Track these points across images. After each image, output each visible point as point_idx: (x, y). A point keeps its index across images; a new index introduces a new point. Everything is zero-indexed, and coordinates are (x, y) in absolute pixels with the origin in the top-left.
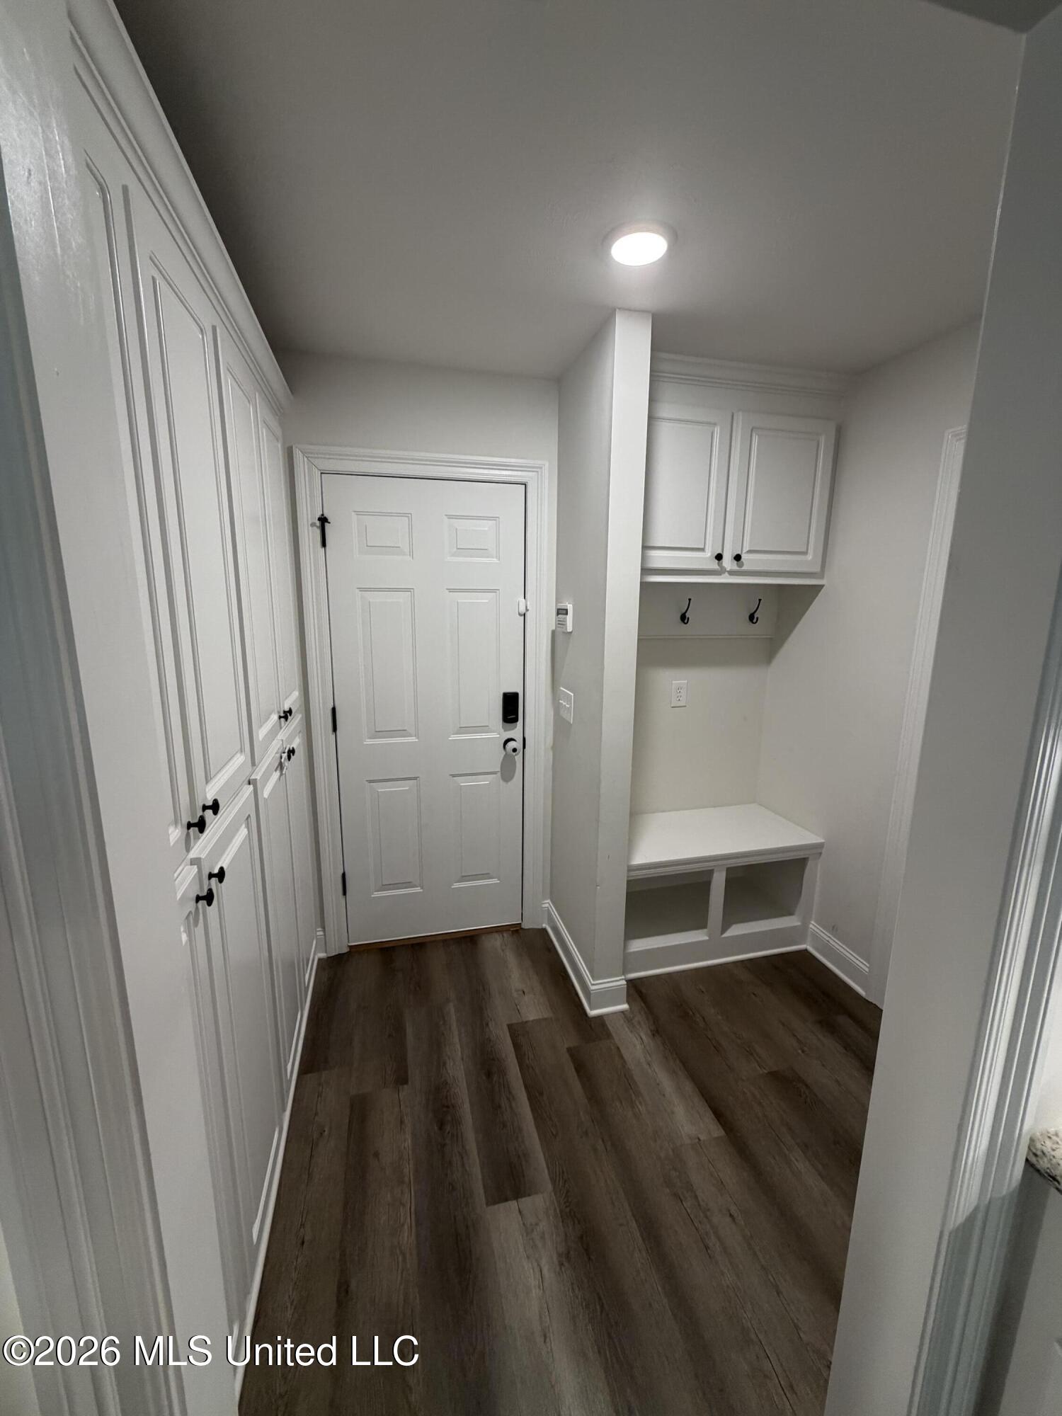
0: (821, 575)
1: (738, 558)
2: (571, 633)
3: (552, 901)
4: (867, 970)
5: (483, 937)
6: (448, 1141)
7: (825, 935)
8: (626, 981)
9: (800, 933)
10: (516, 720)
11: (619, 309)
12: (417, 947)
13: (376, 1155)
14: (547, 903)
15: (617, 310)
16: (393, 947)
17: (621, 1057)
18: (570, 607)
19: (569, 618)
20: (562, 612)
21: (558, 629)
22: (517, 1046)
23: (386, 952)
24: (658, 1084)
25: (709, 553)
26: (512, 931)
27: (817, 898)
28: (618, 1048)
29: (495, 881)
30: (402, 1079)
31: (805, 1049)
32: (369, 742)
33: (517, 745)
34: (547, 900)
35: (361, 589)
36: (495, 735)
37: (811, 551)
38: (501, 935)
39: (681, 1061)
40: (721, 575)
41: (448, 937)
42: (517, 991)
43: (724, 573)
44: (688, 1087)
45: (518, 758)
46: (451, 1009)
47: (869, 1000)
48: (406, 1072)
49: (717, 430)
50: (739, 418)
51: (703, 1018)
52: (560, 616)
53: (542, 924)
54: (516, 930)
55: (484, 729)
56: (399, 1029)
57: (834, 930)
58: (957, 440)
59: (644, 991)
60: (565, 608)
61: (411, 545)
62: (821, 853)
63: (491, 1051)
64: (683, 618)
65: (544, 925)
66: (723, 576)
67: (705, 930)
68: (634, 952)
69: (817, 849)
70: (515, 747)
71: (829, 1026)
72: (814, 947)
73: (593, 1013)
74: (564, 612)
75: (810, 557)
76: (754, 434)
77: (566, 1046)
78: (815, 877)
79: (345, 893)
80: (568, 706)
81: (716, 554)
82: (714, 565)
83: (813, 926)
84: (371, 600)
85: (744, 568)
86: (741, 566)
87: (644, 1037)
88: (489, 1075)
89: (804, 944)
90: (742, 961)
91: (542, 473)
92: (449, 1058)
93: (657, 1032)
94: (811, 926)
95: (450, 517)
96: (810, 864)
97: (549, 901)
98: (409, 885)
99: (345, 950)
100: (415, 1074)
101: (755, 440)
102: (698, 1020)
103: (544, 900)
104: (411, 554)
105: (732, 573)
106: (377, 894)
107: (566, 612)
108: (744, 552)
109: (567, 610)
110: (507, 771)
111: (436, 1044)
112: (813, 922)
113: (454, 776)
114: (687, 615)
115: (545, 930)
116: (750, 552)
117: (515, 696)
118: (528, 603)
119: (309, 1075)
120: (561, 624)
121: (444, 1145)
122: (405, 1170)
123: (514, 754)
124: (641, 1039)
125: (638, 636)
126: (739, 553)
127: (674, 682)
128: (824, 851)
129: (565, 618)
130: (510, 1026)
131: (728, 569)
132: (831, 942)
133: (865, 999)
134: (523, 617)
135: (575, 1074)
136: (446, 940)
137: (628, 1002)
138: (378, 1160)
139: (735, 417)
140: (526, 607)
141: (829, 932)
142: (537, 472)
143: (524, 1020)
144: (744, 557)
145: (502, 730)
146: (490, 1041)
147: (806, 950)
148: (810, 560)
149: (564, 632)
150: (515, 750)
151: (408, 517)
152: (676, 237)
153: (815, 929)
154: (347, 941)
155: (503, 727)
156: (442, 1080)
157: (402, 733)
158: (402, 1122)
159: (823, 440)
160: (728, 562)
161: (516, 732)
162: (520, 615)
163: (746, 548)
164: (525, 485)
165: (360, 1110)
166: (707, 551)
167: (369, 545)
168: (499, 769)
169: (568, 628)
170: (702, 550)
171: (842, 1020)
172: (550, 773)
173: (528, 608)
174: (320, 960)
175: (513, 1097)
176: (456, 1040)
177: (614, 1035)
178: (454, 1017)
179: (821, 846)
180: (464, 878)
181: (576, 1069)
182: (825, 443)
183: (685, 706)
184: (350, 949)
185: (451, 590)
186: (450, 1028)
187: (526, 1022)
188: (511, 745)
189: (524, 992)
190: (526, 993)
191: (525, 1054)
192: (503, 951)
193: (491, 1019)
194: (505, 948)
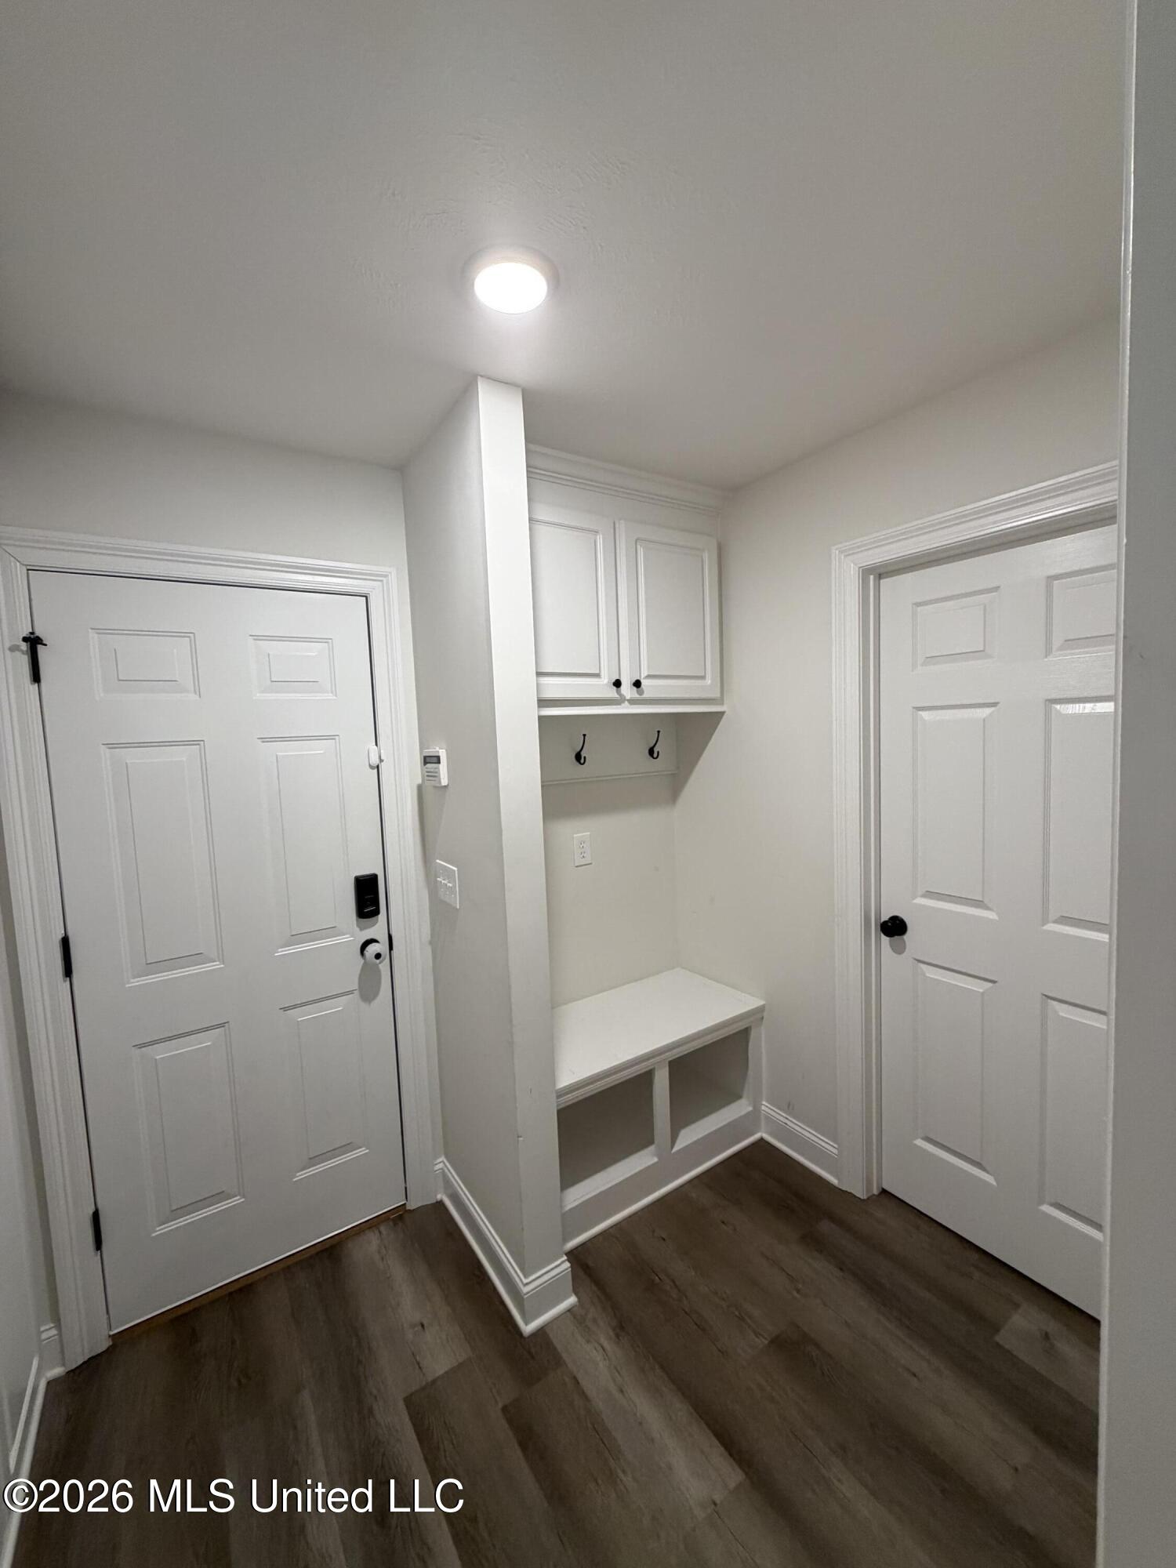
0: (720, 701)
1: (637, 684)
2: (445, 786)
3: (447, 1157)
4: (835, 1151)
5: (350, 1245)
7: (780, 1116)
8: (566, 1254)
9: (752, 1119)
10: (376, 912)
11: (481, 376)
14: (441, 1163)
15: (479, 377)
16: (195, 1310)
17: (583, 1395)
18: (443, 754)
19: (443, 768)
20: (430, 760)
21: (427, 783)
22: (423, 1437)
24: (640, 1424)
25: (606, 679)
26: (393, 1220)
27: (765, 1075)
28: (575, 1379)
29: (363, 1151)
31: (800, 1286)
32: (136, 982)
33: (381, 947)
34: (440, 1157)
35: (111, 746)
36: (346, 938)
37: (709, 676)
38: (377, 1232)
39: (662, 1367)
40: (620, 704)
41: (290, 1262)
42: (413, 1326)
43: (623, 702)
44: (681, 1409)
45: (384, 966)
46: (306, 1399)
47: (844, 1189)
49: (600, 539)
50: (622, 527)
51: (673, 1281)
52: (428, 765)
53: (436, 1196)
54: (398, 1217)
55: (332, 931)
57: (789, 1108)
58: (846, 556)
59: (591, 1264)
60: (437, 755)
61: (196, 678)
62: (763, 1018)
64: (578, 757)
65: (439, 1197)
66: (623, 705)
67: (652, 1148)
68: (571, 1210)
69: (758, 1014)
70: (379, 951)
71: (814, 1242)
72: (771, 1134)
73: (528, 1328)
74: (435, 760)
75: (708, 681)
76: (639, 547)
77: (500, 1405)
78: (761, 1048)
79: (98, 1243)
80: (451, 885)
81: (614, 680)
82: (612, 693)
83: (766, 1107)
84: (128, 761)
85: (646, 695)
86: (641, 693)
87: (606, 1344)
89: (758, 1132)
90: (698, 1177)
91: (388, 583)
93: (622, 1327)
94: (763, 1108)
95: (257, 638)
96: (753, 1034)
97: (443, 1158)
98: (221, 1196)
99: (104, 1345)
101: (641, 552)
102: (668, 1288)
103: (436, 1160)
104: (198, 691)
105: (632, 702)
106: (161, 1230)
107: (438, 760)
108: (642, 677)
109: (438, 758)
110: (368, 988)
112: (764, 1103)
113: (285, 1009)
114: (583, 754)
115: (441, 1203)
116: (649, 677)
117: (373, 879)
118: (382, 751)
120: (434, 775)
123: (378, 961)
124: (602, 1347)
125: (542, 782)
126: (638, 678)
127: (575, 835)
128: (765, 1014)
129: (438, 768)
130: (408, 1401)
131: (628, 697)
132: (789, 1123)
133: (837, 1188)
134: (376, 770)
135: (519, 1453)
136: (289, 1267)
137: (576, 1292)
139: (617, 526)
140: (380, 757)
141: (785, 1112)
142: (381, 581)
143: (430, 1379)
144: (644, 683)
145: (358, 929)
147: (762, 1140)
148: (709, 685)
149: (435, 787)
150: (378, 956)
151: (189, 637)
152: (558, 281)
153: (769, 1111)
154: (105, 1326)
155: (358, 926)
157: (197, 958)
159: (706, 556)
160: (627, 689)
161: (377, 929)
162: (371, 767)
163: (644, 673)
164: (366, 597)
166: (602, 676)
167: (121, 678)
168: (356, 986)
169: (442, 781)
170: (598, 675)
171: (825, 1227)
172: (431, 978)
173: (382, 758)
174: (49, 1384)
177: (564, 1356)
178: (312, 1418)
179: (760, 1010)
180: (313, 1161)
181: (520, 1444)
182: (709, 559)
183: (591, 864)
184: (113, 1340)
185: (264, 740)
187: (434, 1382)
188: (372, 949)
189: (423, 1326)
190: (425, 1325)
191: (439, 1448)
192: (383, 1259)
193: (376, 1397)
194: (384, 1251)
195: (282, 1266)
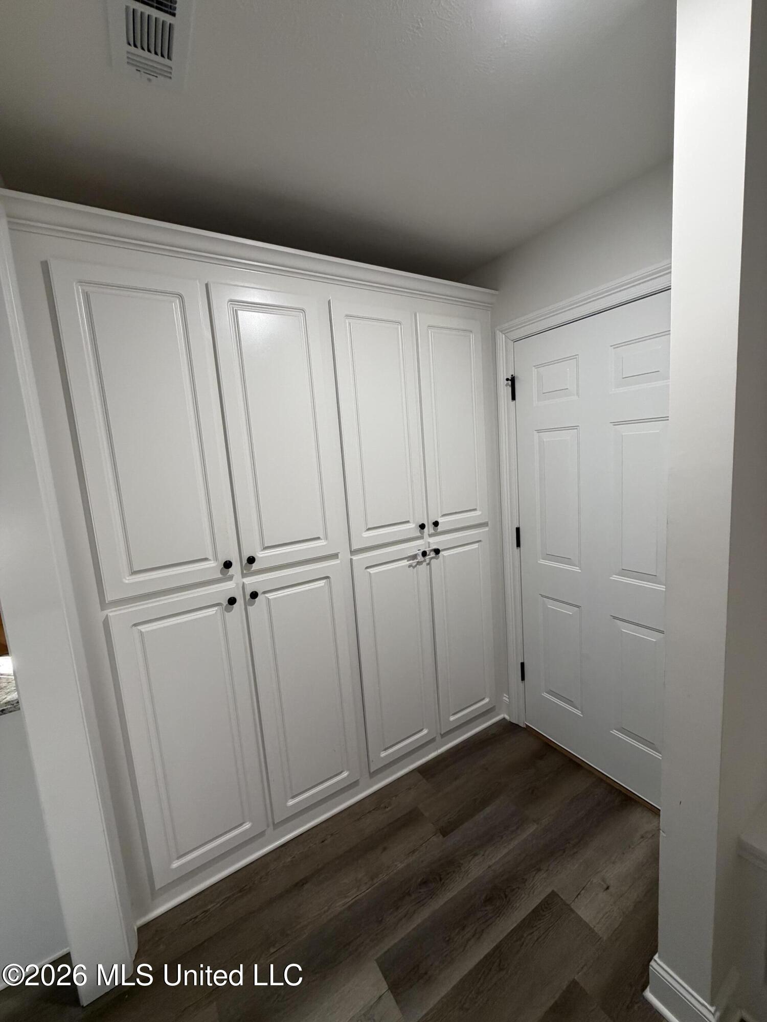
6: (413, 897)
12: (573, 765)
13: (385, 849)
22: (536, 914)
23: (547, 748)
30: (445, 832)
32: (542, 561)
35: (539, 431)
42: (604, 880)
46: (532, 828)
48: (452, 830)
56: (485, 803)
61: (578, 385)
63: (514, 890)
79: (523, 678)
84: (545, 440)
88: (489, 900)
92: (483, 855)
99: (523, 725)
100: (455, 838)
104: (578, 394)
106: (546, 695)
111: (488, 839)
113: (614, 618)
119: (419, 774)
121: (409, 894)
122: (380, 875)
130: (553, 894)
138: (382, 853)
146: (524, 883)
151: (576, 358)
156: (462, 862)
158: (414, 852)
165: (411, 819)
167: (544, 392)
174: (504, 719)
175: (479, 938)
176: (505, 851)
178: (525, 836)
180: (624, 731)
184: (526, 727)
186: (512, 839)
189: (608, 888)
190: (608, 891)
191: (532, 927)
192: (642, 837)
193: (547, 870)
194: (650, 836)
195: (602, 776)
